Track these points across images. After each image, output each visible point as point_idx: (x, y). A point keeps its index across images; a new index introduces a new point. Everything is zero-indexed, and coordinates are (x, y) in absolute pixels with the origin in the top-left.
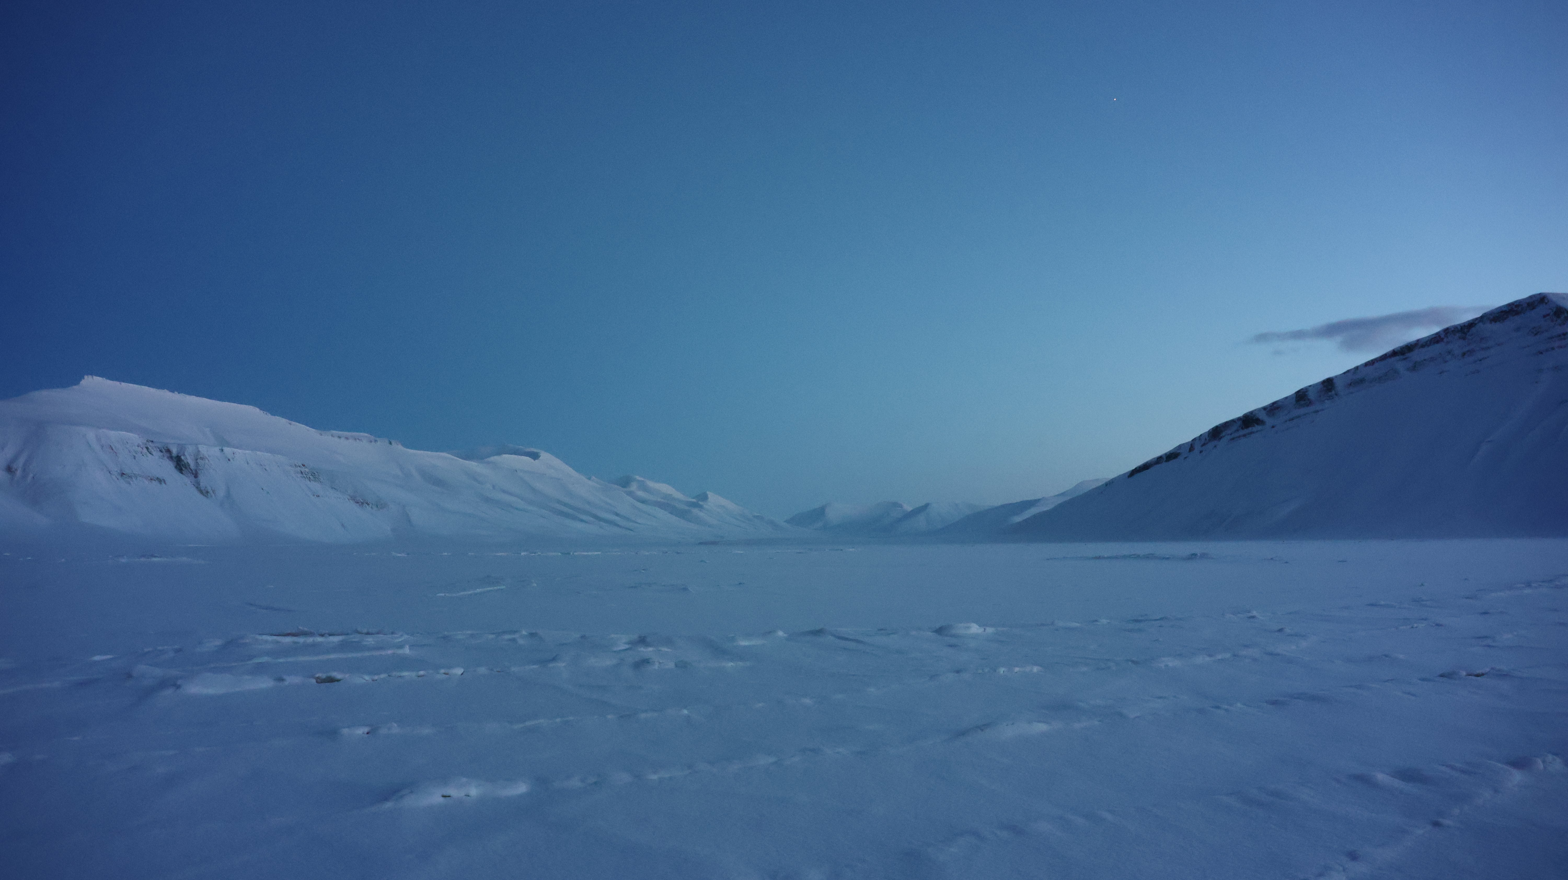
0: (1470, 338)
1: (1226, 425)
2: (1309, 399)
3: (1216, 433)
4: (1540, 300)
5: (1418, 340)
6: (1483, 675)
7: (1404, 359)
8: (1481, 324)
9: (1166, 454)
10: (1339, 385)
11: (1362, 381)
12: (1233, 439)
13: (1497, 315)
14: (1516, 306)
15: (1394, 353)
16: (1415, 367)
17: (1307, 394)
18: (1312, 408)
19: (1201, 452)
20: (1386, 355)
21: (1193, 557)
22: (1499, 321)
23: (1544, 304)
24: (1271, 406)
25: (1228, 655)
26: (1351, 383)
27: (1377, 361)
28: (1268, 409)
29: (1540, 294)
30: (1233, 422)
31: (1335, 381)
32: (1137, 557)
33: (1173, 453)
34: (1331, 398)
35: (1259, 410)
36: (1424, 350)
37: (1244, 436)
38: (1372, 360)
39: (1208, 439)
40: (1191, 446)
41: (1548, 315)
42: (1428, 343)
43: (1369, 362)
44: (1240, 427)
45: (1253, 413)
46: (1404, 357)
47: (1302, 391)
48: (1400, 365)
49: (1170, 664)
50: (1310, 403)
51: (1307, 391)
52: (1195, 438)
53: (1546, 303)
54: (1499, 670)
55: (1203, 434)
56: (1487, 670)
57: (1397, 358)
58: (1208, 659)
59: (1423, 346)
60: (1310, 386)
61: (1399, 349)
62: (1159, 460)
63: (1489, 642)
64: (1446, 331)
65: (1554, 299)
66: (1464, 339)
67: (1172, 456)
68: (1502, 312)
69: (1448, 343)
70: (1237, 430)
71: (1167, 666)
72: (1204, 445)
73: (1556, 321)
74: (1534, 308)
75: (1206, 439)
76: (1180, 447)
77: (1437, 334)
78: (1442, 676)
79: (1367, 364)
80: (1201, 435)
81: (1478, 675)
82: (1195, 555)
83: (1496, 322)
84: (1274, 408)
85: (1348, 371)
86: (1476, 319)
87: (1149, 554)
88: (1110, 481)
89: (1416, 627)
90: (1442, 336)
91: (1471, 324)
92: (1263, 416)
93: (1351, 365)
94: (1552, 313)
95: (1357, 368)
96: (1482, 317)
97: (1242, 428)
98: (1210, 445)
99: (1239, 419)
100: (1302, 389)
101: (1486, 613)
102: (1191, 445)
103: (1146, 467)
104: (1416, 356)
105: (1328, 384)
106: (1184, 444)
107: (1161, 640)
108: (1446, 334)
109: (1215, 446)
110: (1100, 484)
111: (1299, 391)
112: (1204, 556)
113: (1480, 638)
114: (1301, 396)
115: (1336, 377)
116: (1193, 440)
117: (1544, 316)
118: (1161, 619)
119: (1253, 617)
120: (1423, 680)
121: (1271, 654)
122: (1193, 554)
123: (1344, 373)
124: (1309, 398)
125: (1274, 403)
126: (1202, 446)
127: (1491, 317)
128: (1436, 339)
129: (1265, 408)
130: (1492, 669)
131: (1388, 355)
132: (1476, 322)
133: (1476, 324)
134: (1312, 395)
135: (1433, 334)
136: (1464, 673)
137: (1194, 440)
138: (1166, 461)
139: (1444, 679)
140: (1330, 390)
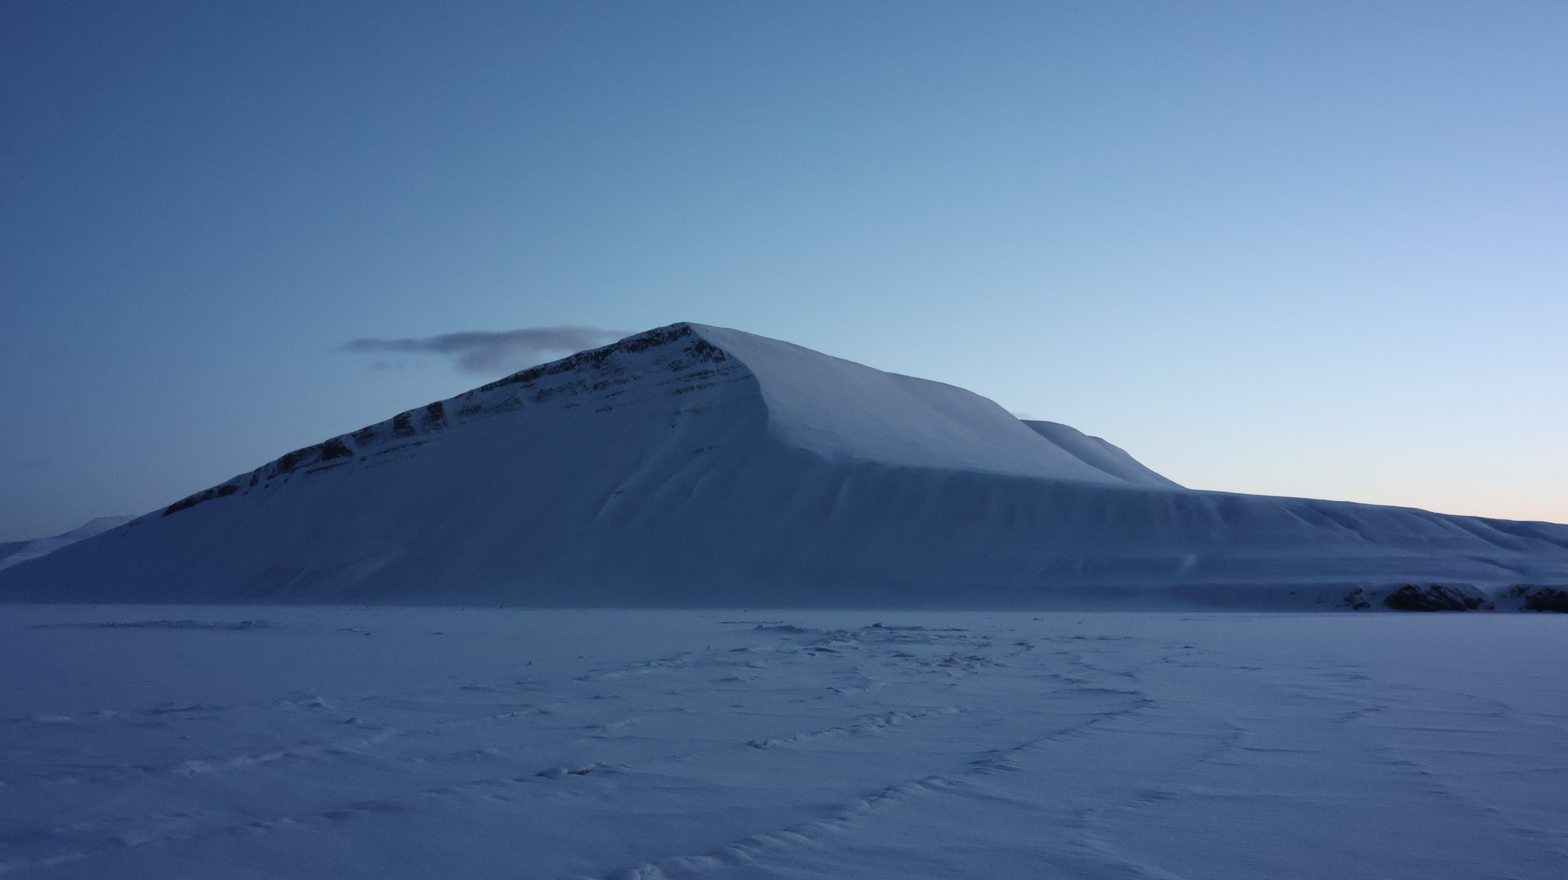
0: (605, 367)
1: (303, 453)
2: (410, 428)
3: (288, 462)
4: (682, 330)
5: (545, 365)
6: (587, 772)
7: (529, 386)
8: (617, 352)
9: (218, 487)
10: (447, 410)
11: (476, 409)
12: (310, 472)
13: (636, 343)
14: (657, 335)
15: (517, 378)
16: (541, 396)
17: (408, 419)
18: (412, 439)
19: (266, 487)
20: (507, 379)
21: (245, 626)
22: (638, 351)
23: (687, 335)
24: (361, 433)
25: (278, 755)
26: (463, 411)
27: (496, 386)
28: (359, 436)
29: (683, 323)
30: (311, 449)
31: (443, 407)
32: (168, 625)
33: (228, 486)
34: (438, 427)
35: (347, 436)
36: (550, 377)
37: (326, 468)
38: (490, 384)
39: (276, 469)
40: (254, 478)
41: (690, 349)
42: (558, 369)
43: (486, 386)
44: (320, 456)
45: (339, 441)
46: (528, 384)
47: (403, 415)
48: (521, 392)
49: (198, 770)
50: (411, 432)
51: (409, 417)
52: (260, 468)
53: (689, 335)
54: (605, 766)
55: (270, 463)
56: (592, 766)
57: (521, 384)
58: (250, 761)
59: (550, 373)
60: (413, 411)
61: (523, 373)
62: (208, 495)
63: (598, 732)
64: (578, 356)
65: (697, 331)
66: (598, 367)
67: (226, 490)
68: (642, 340)
69: (579, 371)
70: (317, 461)
71: (192, 772)
72: (271, 477)
73: (698, 356)
74: (676, 339)
75: (274, 470)
76: (239, 478)
77: (568, 359)
78: (540, 774)
79: (484, 389)
80: (268, 464)
81: (582, 773)
82: (249, 623)
83: (633, 351)
84: (366, 436)
85: (461, 396)
86: (613, 346)
87: (186, 621)
88: (136, 519)
89: (517, 716)
90: (574, 362)
91: (607, 352)
92: (350, 444)
93: (465, 389)
94: (694, 347)
95: (471, 393)
96: (619, 344)
97: (323, 459)
98: (281, 478)
99: (320, 446)
100: (402, 414)
101: (597, 698)
102: (254, 476)
103: (189, 502)
104: (544, 383)
105: (435, 410)
106: (243, 475)
107: (188, 737)
108: (578, 360)
109: (286, 480)
110: (120, 524)
111: (398, 416)
112: (261, 625)
113: (588, 727)
114: (401, 422)
115: (446, 401)
116: (256, 471)
117: (686, 350)
118: (191, 709)
119: (318, 705)
120: (519, 780)
121: (334, 752)
122: (245, 622)
123: (457, 397)
124: (411, 425)
125: (366, 429)
126: (269, 478)
127: (630, 345)
128: (566, 365)
129: (353, 435)
130: (598, 764)
131: (509, 379)
132: (613, 349)
133: (612, 351)
134: (414, 423)
135: (563, 359)
136: (565, 771)
137: (258, 470)
138: (218, 497)
139: (544, 779)
140: (437, 418)
